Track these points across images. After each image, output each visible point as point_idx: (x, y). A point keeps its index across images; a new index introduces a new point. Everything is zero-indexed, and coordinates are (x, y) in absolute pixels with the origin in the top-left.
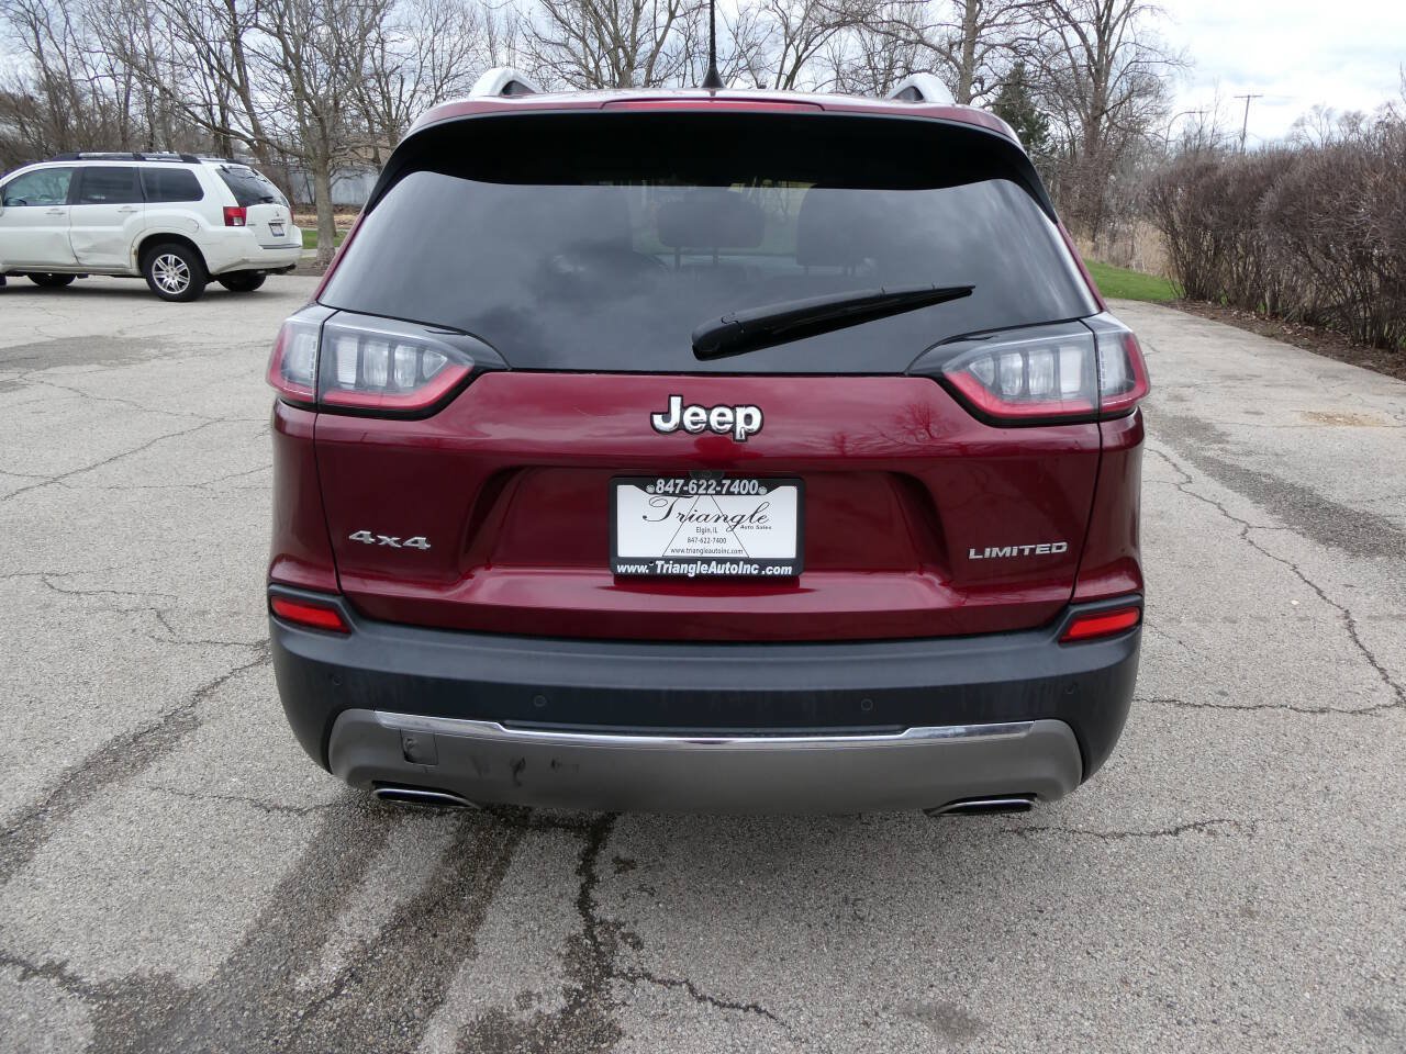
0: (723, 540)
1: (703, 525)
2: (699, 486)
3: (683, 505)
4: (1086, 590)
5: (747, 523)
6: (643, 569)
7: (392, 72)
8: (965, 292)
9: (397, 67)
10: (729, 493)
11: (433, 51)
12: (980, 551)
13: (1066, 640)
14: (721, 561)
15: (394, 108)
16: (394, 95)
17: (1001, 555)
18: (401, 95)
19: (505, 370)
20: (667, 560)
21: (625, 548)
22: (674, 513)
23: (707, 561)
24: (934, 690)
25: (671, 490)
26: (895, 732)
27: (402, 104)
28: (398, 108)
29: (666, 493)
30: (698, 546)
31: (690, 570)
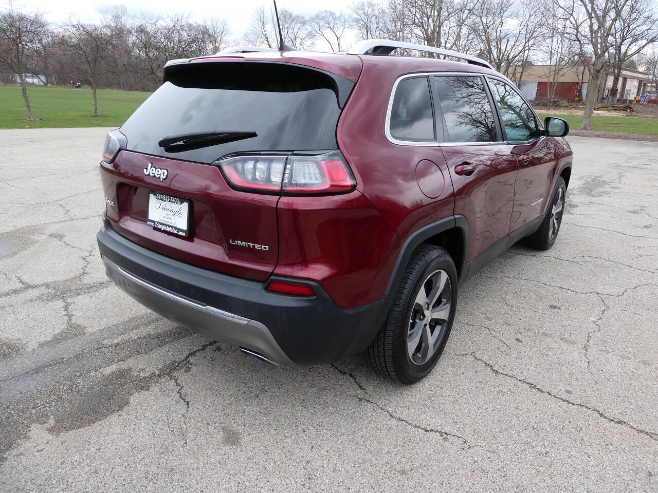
0: (171, 219)
1: (167, 212)
2: (166, 197)
3: (163, 204)
4: (279, 270)
5: (177, 214)
6: (152, 224)
7: (504, 38)
8: (253, 135)
9: (508, 35)
10: (172, 202)
11: (527, 26)
12: (234, 241)
13: (268, 289)
14: (169, 226)
15: (502, 55)
16: (503, 47)
17: (242, 245)
18: (506, 48)
19: (125, 150)
20: (158, 223)
21: (151, 217)
22: (161, 207)
23: (167, 225)
24: (211, 292)
25: (160, 198)
26: (203, 305)
27: (506, 52)
28: (503, 54)
30: (166, 219)
31: (163, 228)
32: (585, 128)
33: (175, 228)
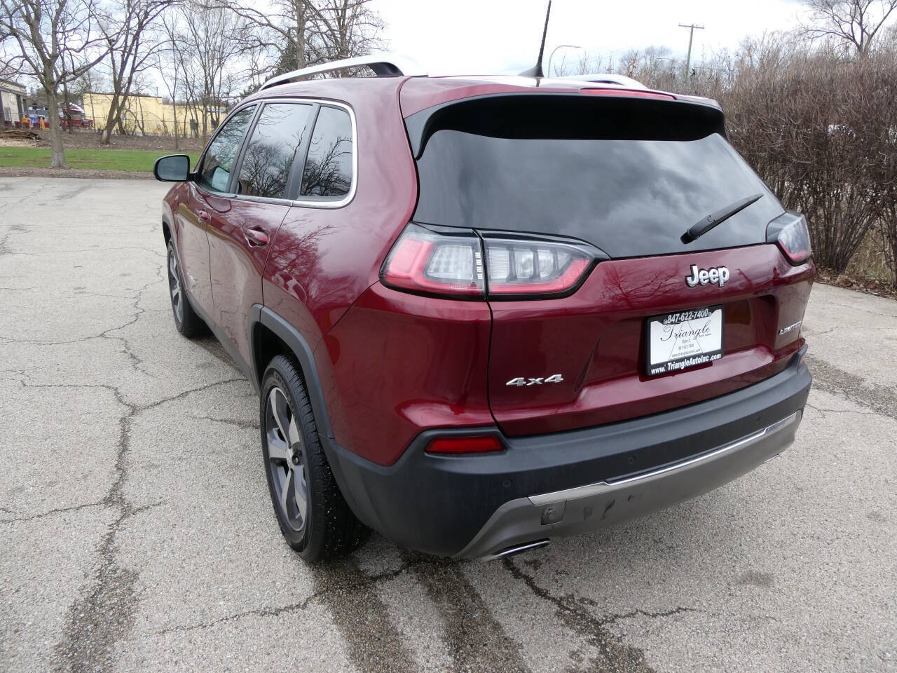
0: (692, 346)
1: (685, 338)
2: (685, 316)
3: (677, 328)
5: (701, 334)
6: (662, 370)
10: (697, 318)
12: (783, 330)
14: (694, 357)
17: (787, 331)
19: (607, 260)
20: (672, 362)
21: (654, 359)
22: (673, 334)
23: (688, 358)
25: (673, 320)
29: (672, 323)
30: (683, 351)
31: (682, 365)
32: (60, 166)
33: (705, 355)
